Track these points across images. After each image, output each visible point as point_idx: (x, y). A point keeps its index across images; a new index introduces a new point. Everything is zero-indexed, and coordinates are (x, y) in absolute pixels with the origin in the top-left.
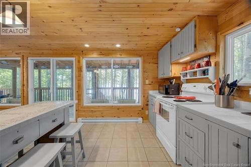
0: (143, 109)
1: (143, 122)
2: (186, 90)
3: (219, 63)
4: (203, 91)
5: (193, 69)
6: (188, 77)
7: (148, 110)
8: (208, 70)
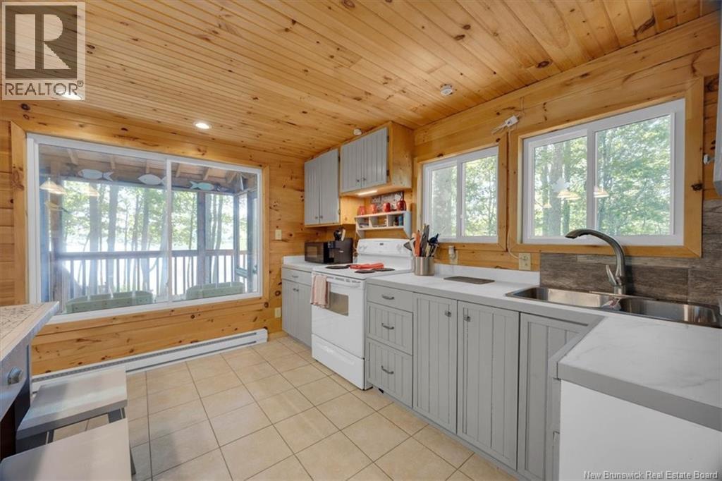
0: (267, 305)
1: (268, 340)
2: (367, 251)
3: (416, 205)
4: (395, 252)
5: (379, 211)
6: (370, 227)
7: (280, 305)
8: (402, 215)
